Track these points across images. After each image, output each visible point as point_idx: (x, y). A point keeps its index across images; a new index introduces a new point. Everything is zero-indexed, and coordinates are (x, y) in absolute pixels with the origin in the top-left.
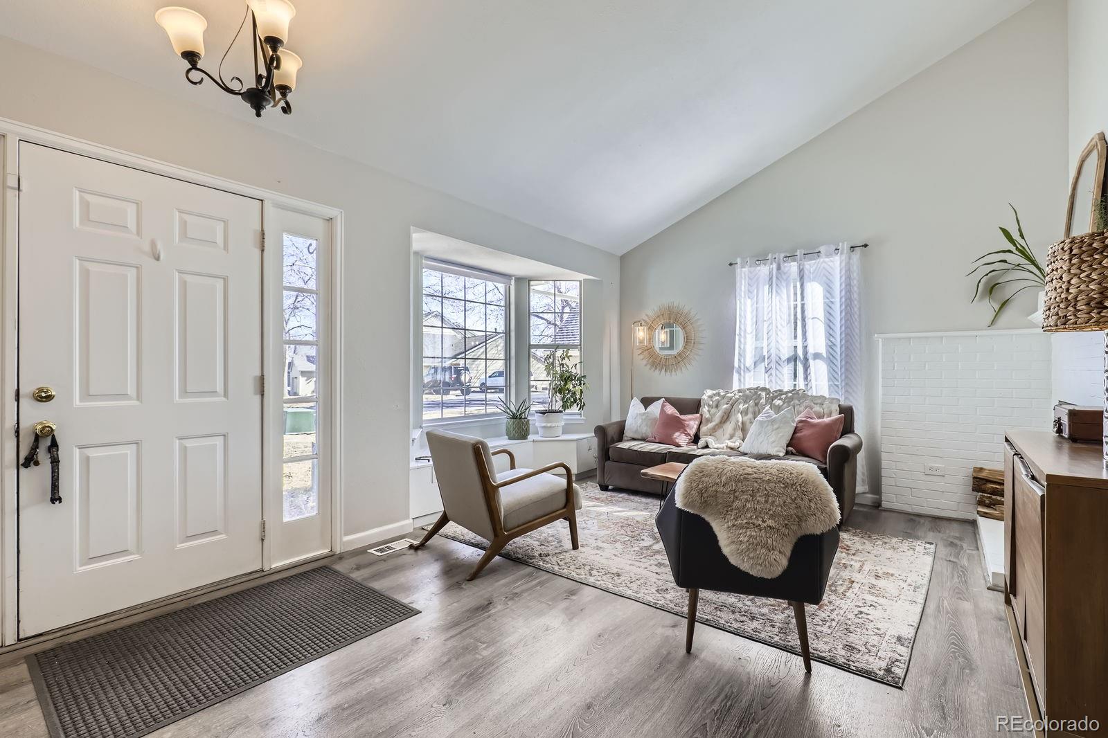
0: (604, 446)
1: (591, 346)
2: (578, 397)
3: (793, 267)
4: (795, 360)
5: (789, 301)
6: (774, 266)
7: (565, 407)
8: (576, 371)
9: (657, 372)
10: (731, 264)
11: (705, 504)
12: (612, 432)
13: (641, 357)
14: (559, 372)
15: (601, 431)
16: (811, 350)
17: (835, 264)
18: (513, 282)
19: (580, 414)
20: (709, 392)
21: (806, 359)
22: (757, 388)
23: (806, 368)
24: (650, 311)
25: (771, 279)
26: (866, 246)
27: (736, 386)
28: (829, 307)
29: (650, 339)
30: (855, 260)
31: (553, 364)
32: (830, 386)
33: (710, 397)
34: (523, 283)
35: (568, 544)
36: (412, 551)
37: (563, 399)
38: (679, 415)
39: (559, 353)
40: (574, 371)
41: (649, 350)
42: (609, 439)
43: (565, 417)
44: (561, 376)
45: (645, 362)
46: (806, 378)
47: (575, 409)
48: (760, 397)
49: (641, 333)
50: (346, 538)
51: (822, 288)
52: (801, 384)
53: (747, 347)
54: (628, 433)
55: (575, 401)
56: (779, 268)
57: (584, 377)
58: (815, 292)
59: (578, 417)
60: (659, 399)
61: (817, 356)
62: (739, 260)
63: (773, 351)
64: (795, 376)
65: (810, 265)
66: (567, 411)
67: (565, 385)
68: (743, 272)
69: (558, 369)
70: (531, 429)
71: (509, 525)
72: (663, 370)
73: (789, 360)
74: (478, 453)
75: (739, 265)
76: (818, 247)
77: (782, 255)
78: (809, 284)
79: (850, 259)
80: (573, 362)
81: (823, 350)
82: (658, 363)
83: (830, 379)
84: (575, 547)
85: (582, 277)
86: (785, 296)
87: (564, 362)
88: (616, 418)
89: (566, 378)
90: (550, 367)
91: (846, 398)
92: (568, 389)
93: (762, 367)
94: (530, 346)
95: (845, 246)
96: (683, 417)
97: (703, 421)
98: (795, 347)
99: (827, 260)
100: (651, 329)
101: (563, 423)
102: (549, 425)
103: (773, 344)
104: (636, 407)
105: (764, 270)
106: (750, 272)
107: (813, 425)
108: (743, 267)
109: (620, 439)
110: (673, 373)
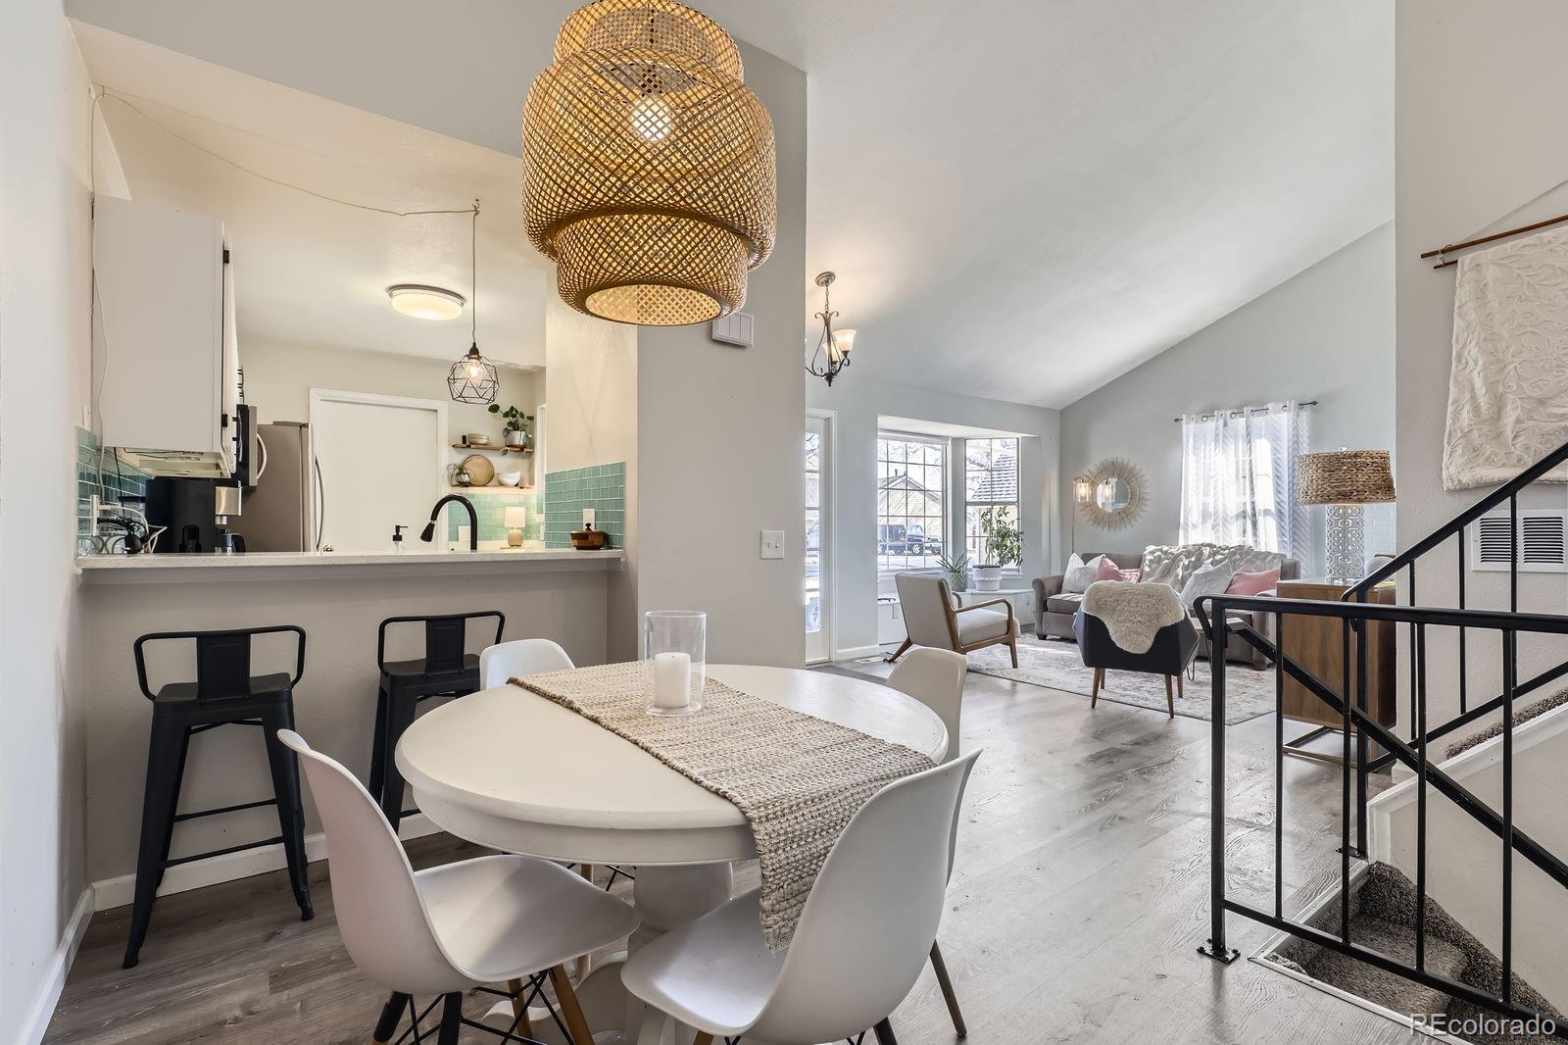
0: (1041, 598)
1: (1029, 502)
2: (1016, 553)
3: (1241, 422)
4: (1245, 517)
5: (1236, 455)
6: (1221, 422)
7: (1002, 562)
8: (1014, 527)
9: (1100, 528)
10: (1177, 420)
11: (1099, 609)
12: (1050, 586)
13: (1082, 514)
14: (996, 528)
15: (1039, 585)
16: (1260, 507)
17: (1282, 420)
18: (950, 442)
19: (1018, 570)
20: (1152, 548)
21: (1254, 515)
22: (1202, 544)
23: (1255, 524)
24: (1092, 466)
25: (1217, 435)
26: (1315, 403)
27: (1182, 543)
28: (1276, 464)
29: (1092, 494)
30: (1304, 417)
31: (990, 520)
32: (1279, 543)
33: (1152, 553)
34: (959, 443)
35: (1010, 664)
36: (887, 664)
37: (1000, 555)
38: (1116, 568)
39: (996, 508)
40: (1010, 526)
41: (1090, 505)
42: (1047, 592)
43: (1002, 573)
44: (998, 533)
45: (1087, 518)
46: (1255, 534)
47: (1012, 565)
48: (1202, 553)
49: (1083, 490)
50: (839, 651)
51: (1269, 445)
52: (1249, 541)
53: (1192, 503)
54: (1065, 586)
55: (1013, 556)
56: (1225, 425)
57: (1022, 533)
58: (1263, 449)
59: (1016, 573)
60: (1099, 555)
61: (1267, 512)
62: (1184, 417)
63: (1220, 508)
64: (1244, 532)
65: (1258, 421)
66: (1005, 566)
67: (1002, 541)
68: (1189, 429)
69: (995, 526)
70: (969, 584)
71: (964, 642)
72: (1107, 526)
73: (1237, 516)
74: (942, 586)
75: (1184, 422)
76: (1266, 403)
77: (1229, 412)
78: (1258, 441)
79: (1298, 416)
80: (1012, 518)
81: (1272, 506)
82: (1099, 518)
83: (1278, 536)
84: (1015, 666)
85: (1019, 435)
86: (1232, 453)
87: (1001, 518)
88: (1056, 572)
89: (1004, 534)
90: (987, 524)
91: (1294, 554)
92: (1005, 545)
93: (1210, 523)
94: (967, 504)
95: (1292, 404)
96: (1121, 571)
97: (1144, 575)
98: (1245, 504)
99: (1273, 416)
100: (1093, 485)
101: (1000, 578)
102: (987, 579)
103: (1220, 501)
104: (1075, 562)
105: (1210, 425)
106: (1195, 428)
107: (1248, 578)
108: (1188, 423)
109: (1059, 590)
110: (1117, 529)
